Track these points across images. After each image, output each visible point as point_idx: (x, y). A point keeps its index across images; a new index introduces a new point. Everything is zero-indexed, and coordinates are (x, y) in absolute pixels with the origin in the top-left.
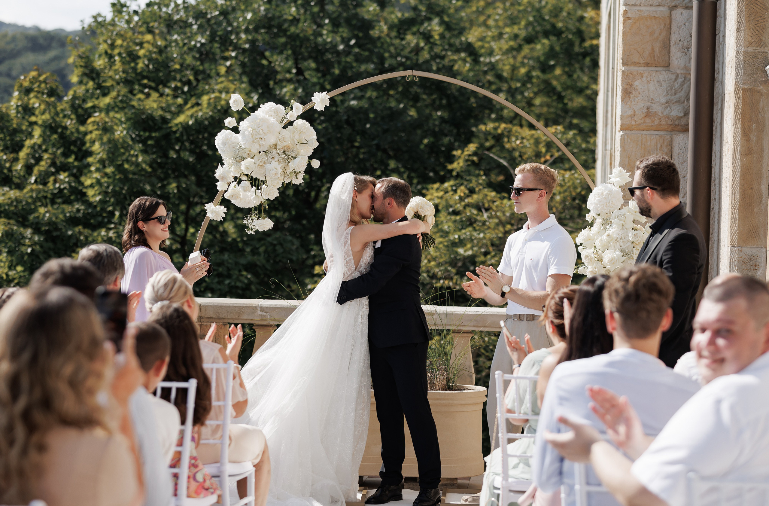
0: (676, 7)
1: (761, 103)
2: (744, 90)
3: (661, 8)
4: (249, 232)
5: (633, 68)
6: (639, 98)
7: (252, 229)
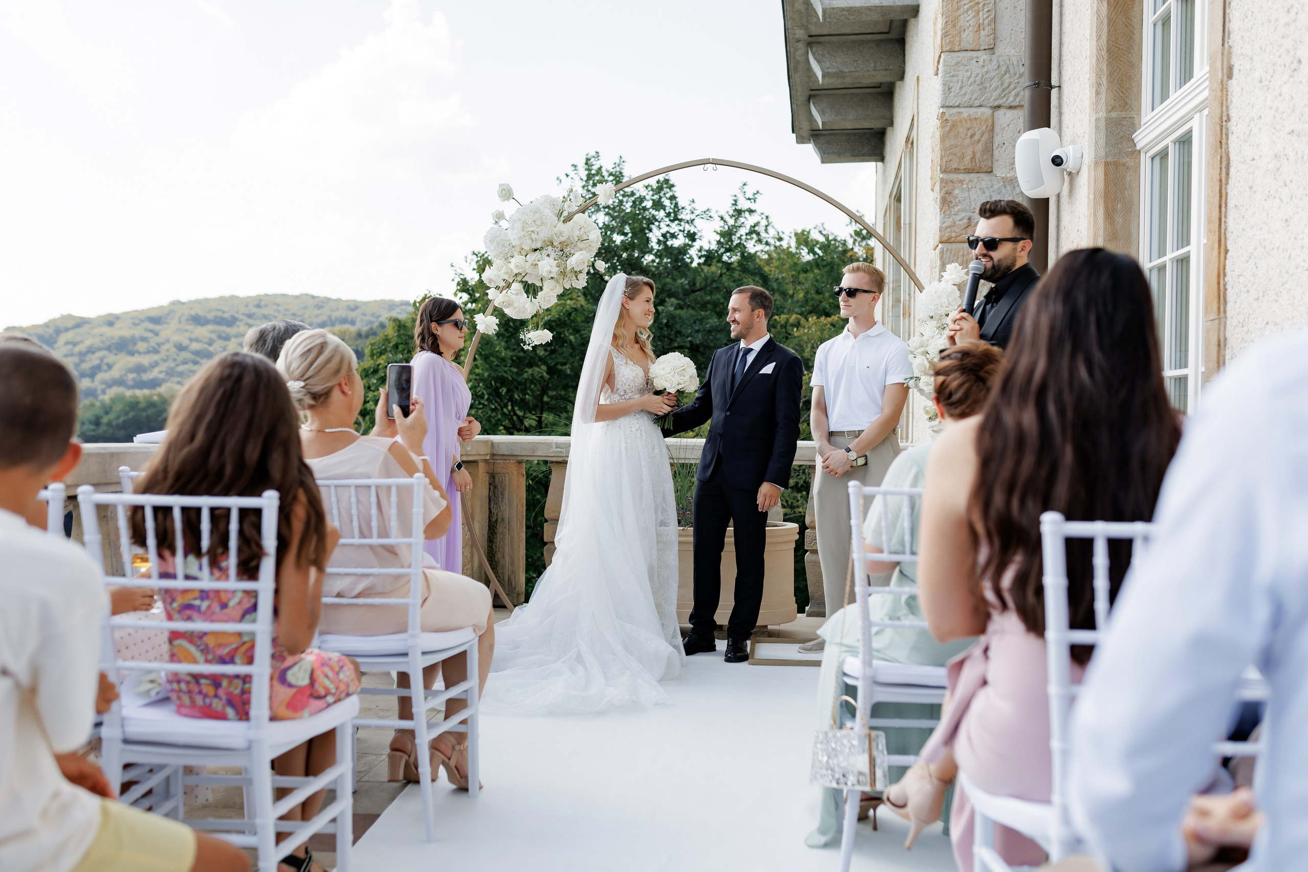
0: (999, 107)
1: (1128, 178)
2: (1107, 164)
3: (982, 109)
4: (526, 347)
5: (954, 176)
6: (959, 207)
7: (529, 345)
